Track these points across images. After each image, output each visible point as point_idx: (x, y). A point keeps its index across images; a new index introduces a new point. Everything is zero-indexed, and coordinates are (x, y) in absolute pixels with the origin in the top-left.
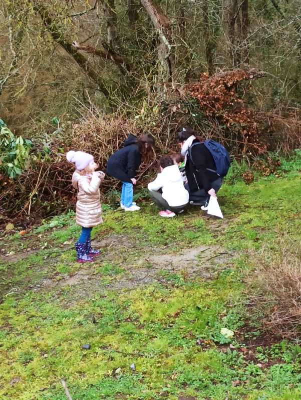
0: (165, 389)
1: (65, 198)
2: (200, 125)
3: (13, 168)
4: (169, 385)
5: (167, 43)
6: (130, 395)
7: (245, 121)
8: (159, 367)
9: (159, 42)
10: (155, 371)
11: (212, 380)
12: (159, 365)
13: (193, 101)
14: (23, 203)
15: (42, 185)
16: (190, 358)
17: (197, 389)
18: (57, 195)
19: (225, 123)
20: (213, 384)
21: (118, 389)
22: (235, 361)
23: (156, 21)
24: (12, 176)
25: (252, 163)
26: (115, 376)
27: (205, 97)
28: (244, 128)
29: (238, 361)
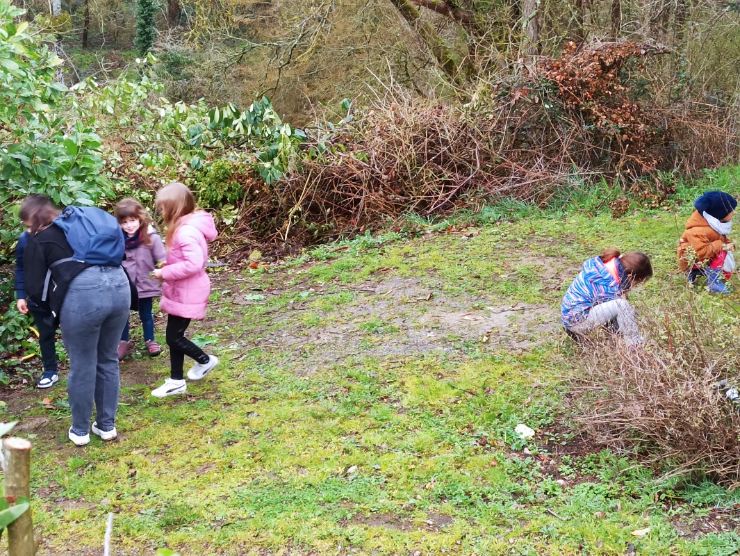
0: (412, 501)
1: (340, 219)
2: (555, 122)
3: (270, 169)
4: (419, 497)
6: (359, 504)
7: (627, 120)
8: (411, 470)
10: (405, 474)
11: (483, 496)
12: (413, 466)
13: (548, 84)
14: (280, 224)
15: (309, 198)
16: (461, 462)
17: (458, 506)
18: (330, 215)
19: (595, 121)
20: (484, 501)
21: (344, 494)
22: (527, 473)
24: (268, 182)
25: (629, 186)
26: (346, 476)
27: (567, 79)
28: (623, 131)
29: (531, 473)
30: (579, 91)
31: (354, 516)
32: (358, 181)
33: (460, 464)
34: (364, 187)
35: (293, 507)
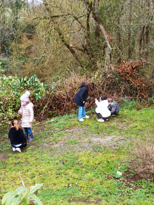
0: (89, 195)
1: (58, 110)
2: (119, 83)
3: (38, 95)
4: (91, 193)
5: (110, 47)
6: (74, 196)
7: (140, 83)
8: (88, 185)
9: (107, 47)
10: (86, 186)
11: (110, 193)
13: (117, 73)
14: (41, 111)
15: (49, 104)
16: (102, 183)
17: (103, 196)
18: (55, 109)
19: (130, 83)
21: (69, 193)
22: (121, 186)
23: (106, 37)
24: (37, 99)
25: (141, 102)
26: (68, 187)
27: (123, 71)
28: (138, 86)
29: (122, 186)
30: (126, 75)
31: (72, 199)
32: (64, 99)
33: (101, 183)
34: (65, 101)
35: (54, 196)
